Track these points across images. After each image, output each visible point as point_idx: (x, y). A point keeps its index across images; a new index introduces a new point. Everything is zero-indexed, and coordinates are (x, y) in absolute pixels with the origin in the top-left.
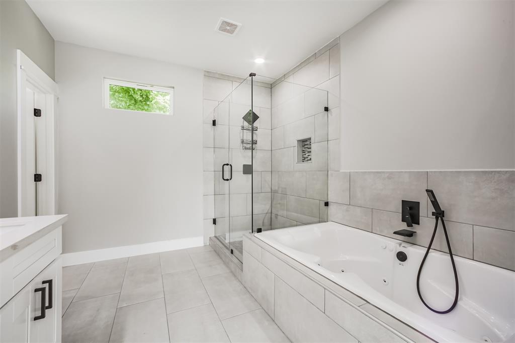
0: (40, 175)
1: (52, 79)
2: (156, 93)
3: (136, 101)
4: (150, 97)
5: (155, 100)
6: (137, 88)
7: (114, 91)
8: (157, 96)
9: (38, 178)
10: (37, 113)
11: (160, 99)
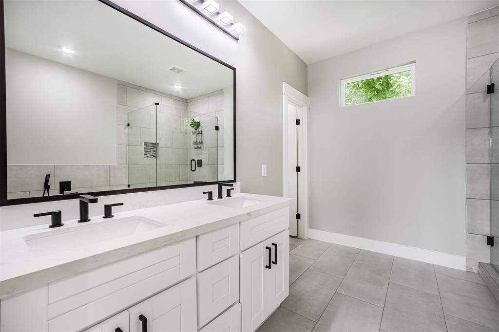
0: (299, 167)
1: (305, 94)
2: (397, 75)
3: (378, 91)
4: (391, 82)
5: (397, 84)
6: (375, 77)
7: (356, 87)
8: (399, 78)
9: (298, 169)
10: (298, 122)
11: (404, 81)
